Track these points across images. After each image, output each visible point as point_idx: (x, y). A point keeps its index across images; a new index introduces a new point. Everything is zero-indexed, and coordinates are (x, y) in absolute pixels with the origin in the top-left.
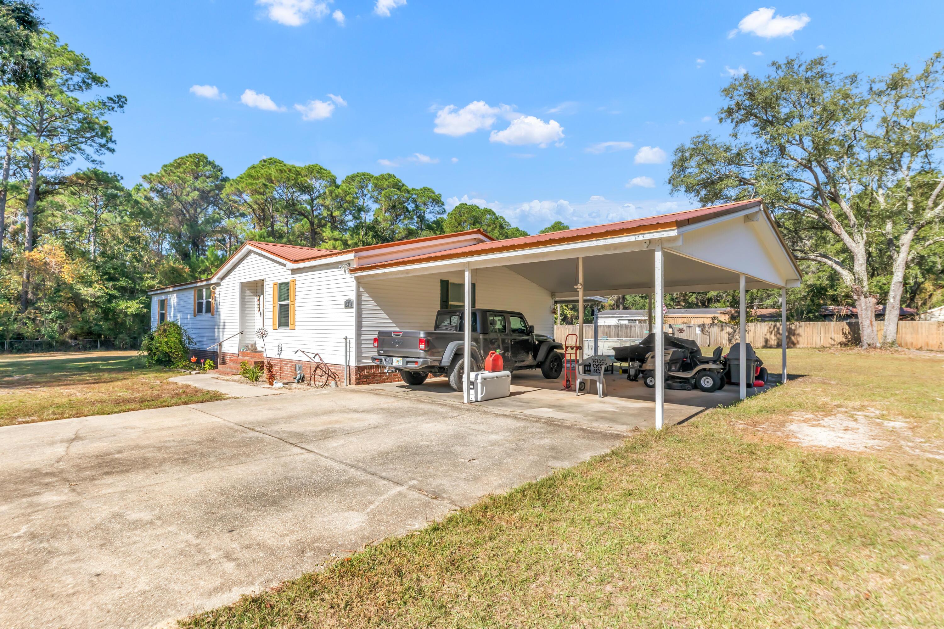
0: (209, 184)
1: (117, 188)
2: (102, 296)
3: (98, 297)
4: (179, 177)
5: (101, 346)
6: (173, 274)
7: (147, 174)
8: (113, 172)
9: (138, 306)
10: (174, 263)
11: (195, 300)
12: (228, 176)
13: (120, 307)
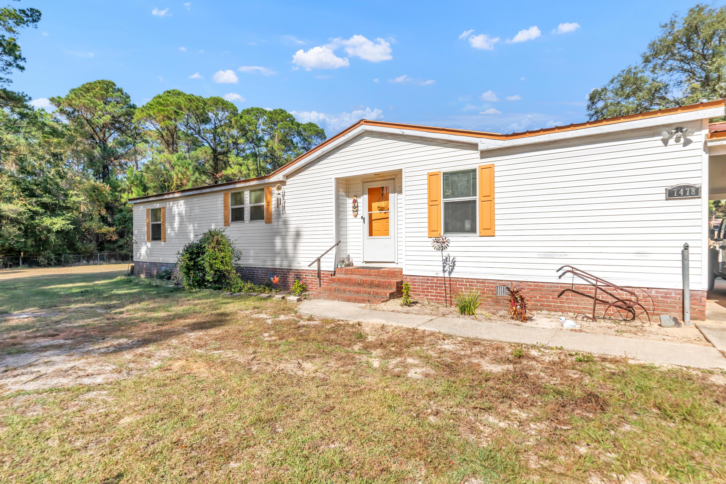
0: (118, 111)
1: (26, 107)
2: (25, 213)
3: (20, 214)
4: (89, 100)
5: (23, 263)
6: (94, 192)
7: (55, 97)
8: (21, 92)
9: (64, 222)
10: (95, 181)
11: (226, 206)
12: (136, 104)
13: (44, 224)
